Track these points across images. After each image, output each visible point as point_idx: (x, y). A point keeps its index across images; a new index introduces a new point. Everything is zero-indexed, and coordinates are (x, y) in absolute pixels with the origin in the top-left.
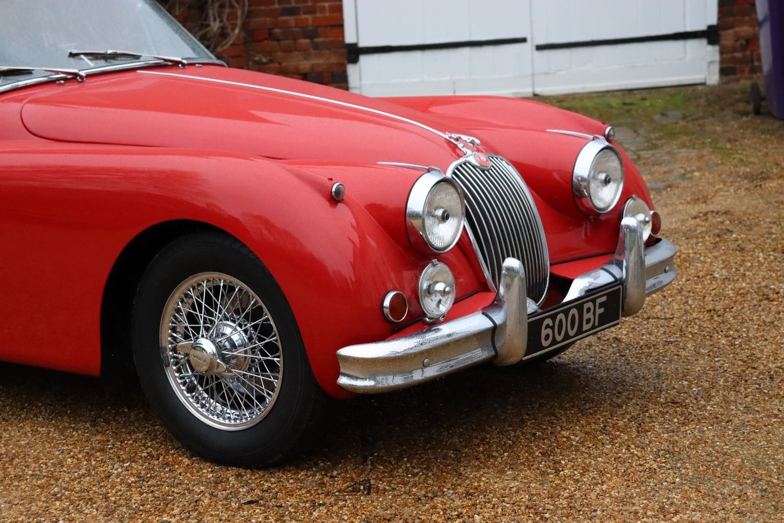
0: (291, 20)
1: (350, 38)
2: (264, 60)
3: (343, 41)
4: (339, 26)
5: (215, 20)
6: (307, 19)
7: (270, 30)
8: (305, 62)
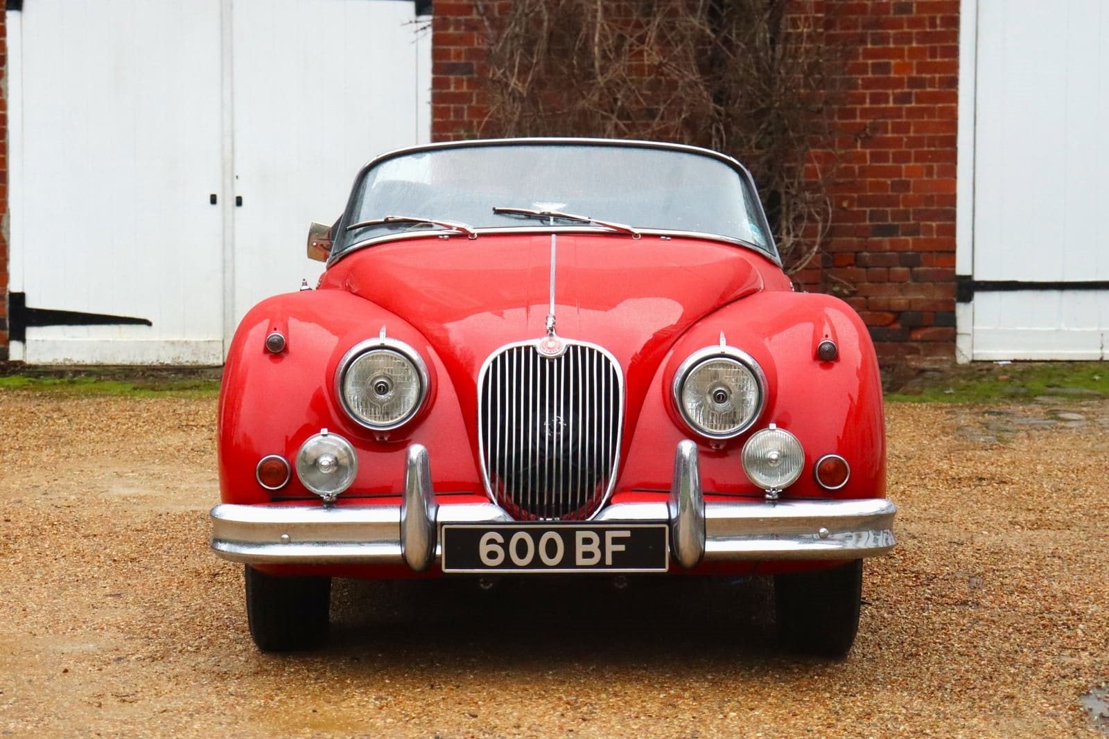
0: (886, 241)
1: (962, 268)
2: (846, 292)
3: (954, 271)
4: (951, 252)
5: (788, 233)
6: (907, 241)
7: (856, 253)
8: (900, 297)
